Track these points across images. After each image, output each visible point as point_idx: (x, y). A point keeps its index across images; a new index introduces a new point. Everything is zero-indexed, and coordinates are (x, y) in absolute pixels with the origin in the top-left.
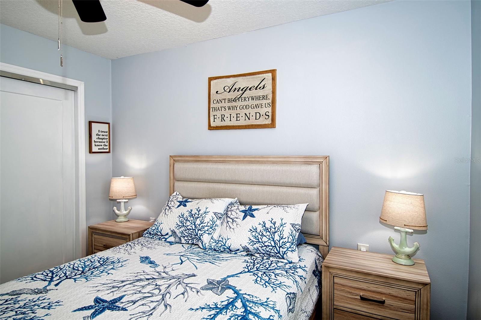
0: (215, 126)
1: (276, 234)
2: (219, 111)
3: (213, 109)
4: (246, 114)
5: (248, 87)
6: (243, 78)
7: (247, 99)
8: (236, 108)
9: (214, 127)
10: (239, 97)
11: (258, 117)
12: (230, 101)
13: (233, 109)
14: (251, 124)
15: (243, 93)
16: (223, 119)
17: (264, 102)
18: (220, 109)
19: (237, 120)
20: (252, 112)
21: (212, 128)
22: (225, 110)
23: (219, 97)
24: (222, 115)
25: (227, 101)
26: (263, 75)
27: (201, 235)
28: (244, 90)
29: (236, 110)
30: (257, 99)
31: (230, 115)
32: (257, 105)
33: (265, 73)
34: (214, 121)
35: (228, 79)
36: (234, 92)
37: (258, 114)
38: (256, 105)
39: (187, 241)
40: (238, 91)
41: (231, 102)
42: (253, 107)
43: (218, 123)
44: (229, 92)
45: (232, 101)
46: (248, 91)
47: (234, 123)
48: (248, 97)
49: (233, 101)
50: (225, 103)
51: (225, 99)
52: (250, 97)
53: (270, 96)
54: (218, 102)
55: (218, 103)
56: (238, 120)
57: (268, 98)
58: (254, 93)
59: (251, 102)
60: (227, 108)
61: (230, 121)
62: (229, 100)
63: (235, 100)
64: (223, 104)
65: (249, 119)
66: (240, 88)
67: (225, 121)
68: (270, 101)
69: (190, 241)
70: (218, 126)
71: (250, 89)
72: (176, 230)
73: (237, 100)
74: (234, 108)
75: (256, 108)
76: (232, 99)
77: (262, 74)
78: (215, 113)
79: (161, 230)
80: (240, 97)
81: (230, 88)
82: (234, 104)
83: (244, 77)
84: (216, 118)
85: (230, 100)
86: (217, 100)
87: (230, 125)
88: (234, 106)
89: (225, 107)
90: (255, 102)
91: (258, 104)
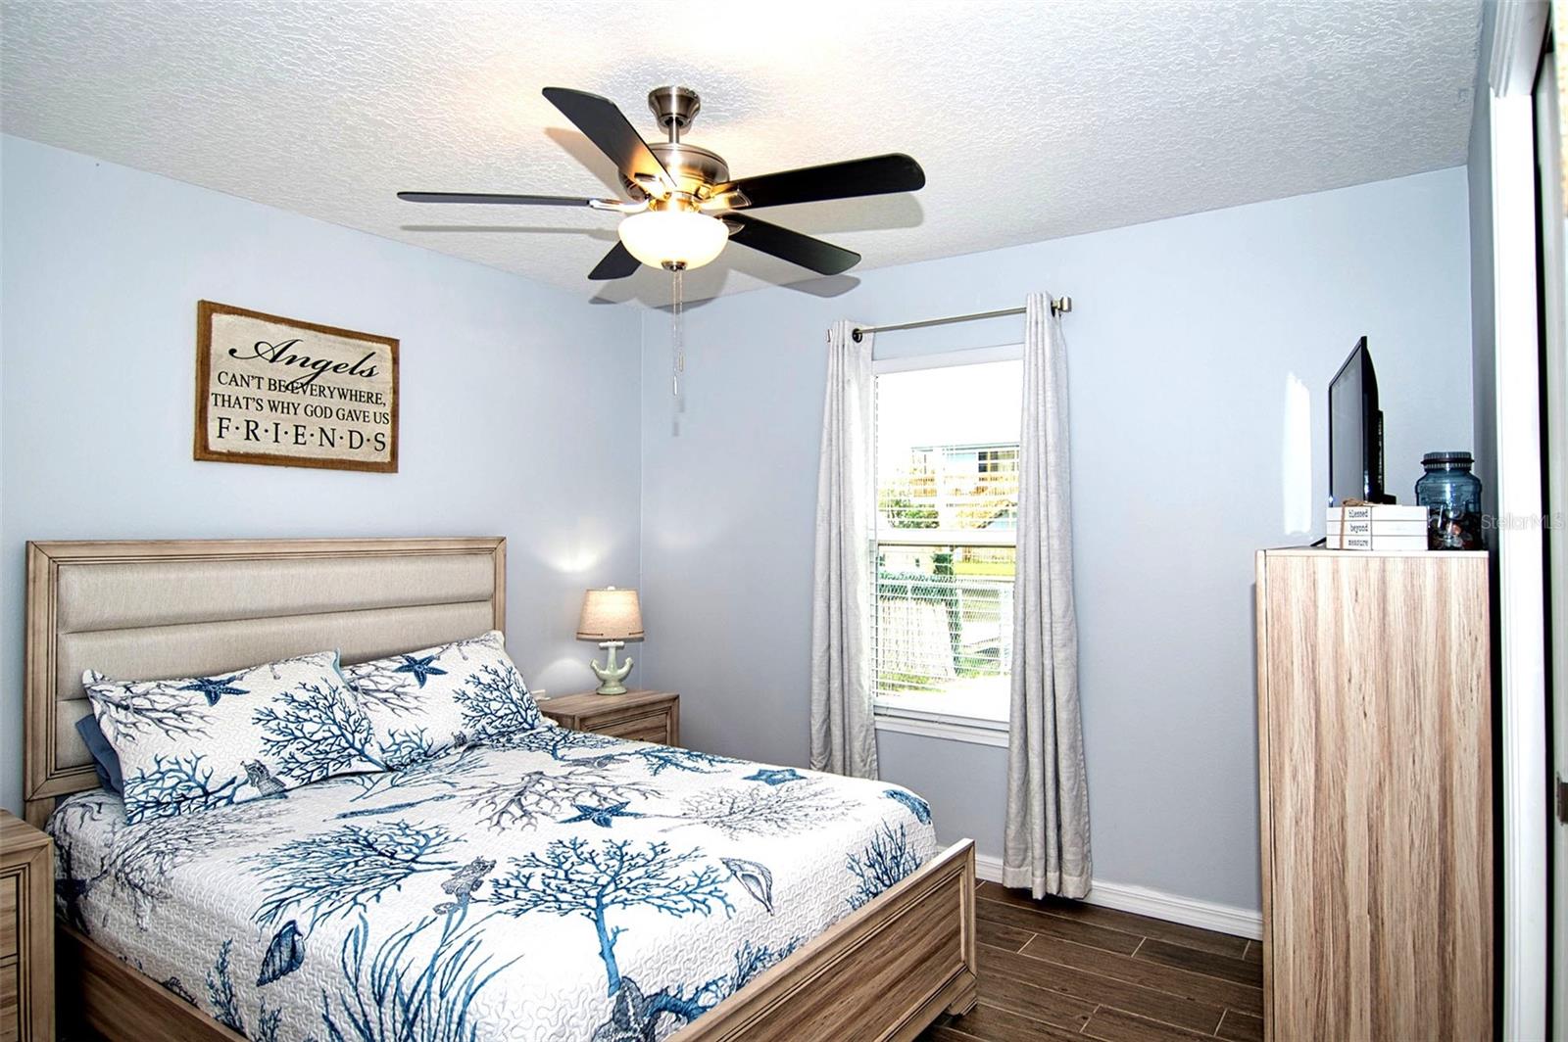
0: (224, 451)
1: (511, 688)
2: (240, 407)
3: (220, 399)
4: (322, 430)
5: (331, 362)
6: (316, 336)
7: (327, 392)
8: (295, 409)
9: (220, 454)
10: (304, 381)
11: (356, 443)
12: (274, 385)
13: (285, 410)
14: (340, 457)
15: (317, 374)
16: (251, 432)
17: (371, 408)
18: (243, 402)
19: (297, 442)
20: (343, 428)
21: (215, 456)
22: (259, 408)
23: (238, 367)
24: (248, 422)
25: (265, 384)
26: (370, 343)
27: (366, 743)
28: (320, 367)
29: (295, 414)
30: (354, 398)
31: (277, 425)
32: (353, 413)
33: (377, 342)
34: (220, 436)
35: (272, 324)
36: (288, 363)
37: (356, 437)
38: (350, 412)
39: (303, 780)
40: (302, 365)
41: (280, 390)
42: (344, 415)
43: (235, 442)
44: (272, 361)
45: (283, 389)
46: (328, 373)
47: (287, 447)
48: (329, 388)
49: (287, 388)
50: (259, 388)
51: (259, 378)
52: (336, 390)
53: (388, 398)
54: (236, 381)
55: (237, 385)
56: (299, 441)
57: (383, 400)
58: (344, 380)
59: (335, 403)
60: (265, 405)
61: (276, 441)
62: (273, 382)
63: (291, 387)
64: (252, 391)
65: (333, 445)
66: (308, 359)
67: (257, 439)
68: (388, 409)
69: (316, 773)
70: (234, 450)
71: (335, 369)
72: (264, 760)
73: (297, 388)
74: (287, 407)
75: (350, 419)
76: (282, 383)
77: (370, 341)
78: (225, 412)
79: (207, 778)
80: (307, 383)
81: (277, 351)
82: (287, 397)
83: (321, 335)
84: (227, 428)
85: (277, 385)
86: (230, 375)
87: (277, 453)
88: (288, 404)
89: (259, 401)
90: (348, 405)
91: (355, 411)
